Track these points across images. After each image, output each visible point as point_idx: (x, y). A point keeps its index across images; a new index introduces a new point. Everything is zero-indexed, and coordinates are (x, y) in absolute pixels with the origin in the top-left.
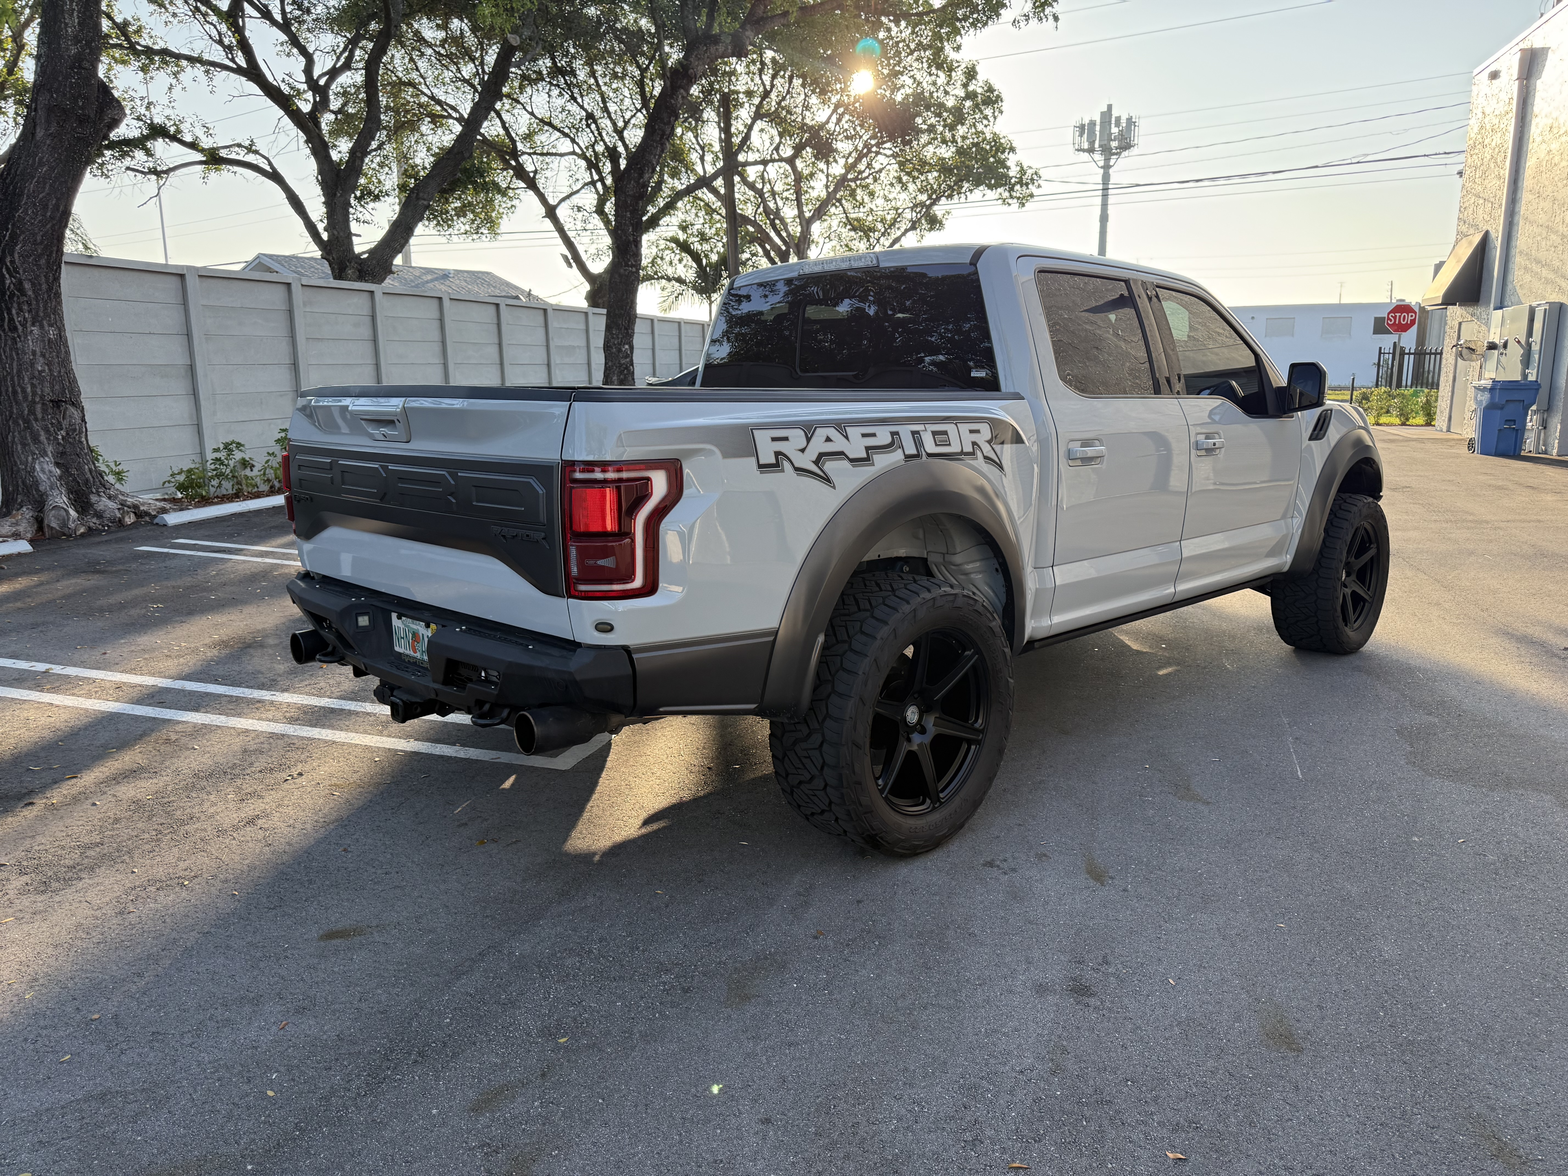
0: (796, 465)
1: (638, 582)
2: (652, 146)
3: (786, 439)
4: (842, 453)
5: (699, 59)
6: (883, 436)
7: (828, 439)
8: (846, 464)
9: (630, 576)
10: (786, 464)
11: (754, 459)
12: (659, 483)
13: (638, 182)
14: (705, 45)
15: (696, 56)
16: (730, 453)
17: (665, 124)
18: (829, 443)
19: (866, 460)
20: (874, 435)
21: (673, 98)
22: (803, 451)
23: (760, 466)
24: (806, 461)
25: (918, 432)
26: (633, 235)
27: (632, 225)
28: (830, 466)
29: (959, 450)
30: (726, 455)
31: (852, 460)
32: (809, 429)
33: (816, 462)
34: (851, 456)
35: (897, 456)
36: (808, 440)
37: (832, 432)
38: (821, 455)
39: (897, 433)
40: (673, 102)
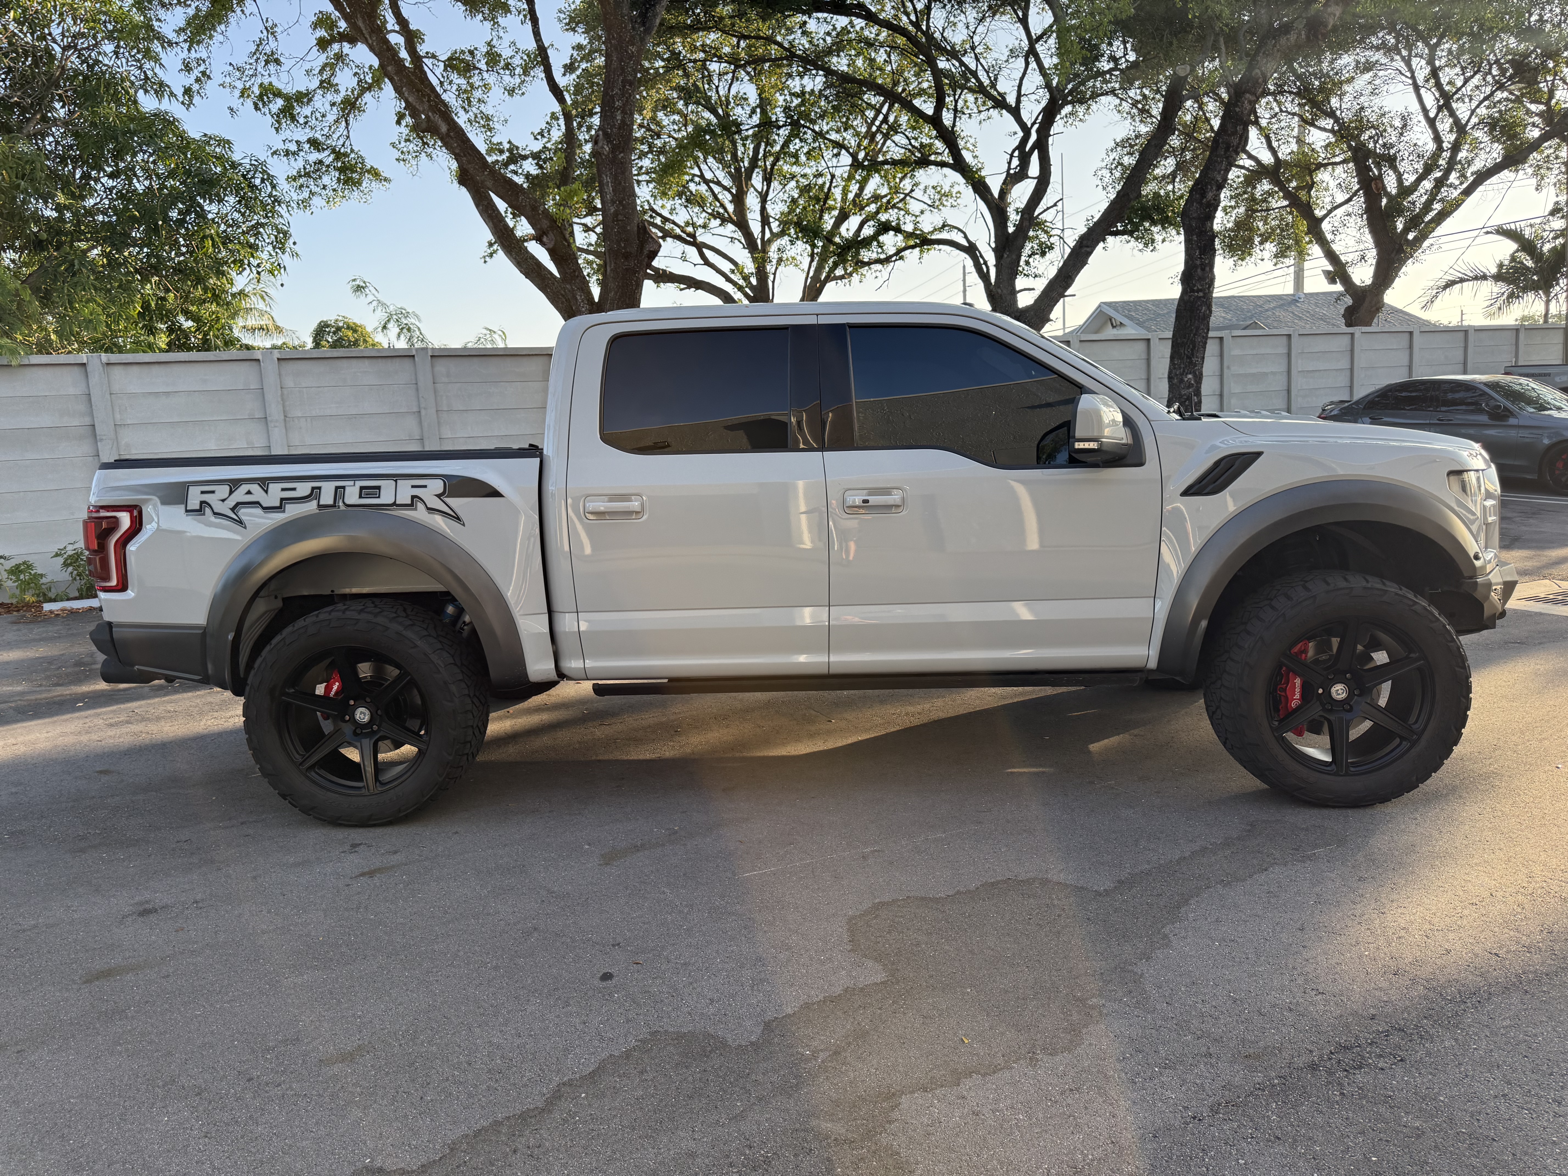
0: (215, 511)
1: (114, 582)
2: (1216, 161)
3: (213, 492)
4: (258, 503)
5: (1267, 55)
6: (303, 489)
7: (249, 492)
8: (259, 511)
9: (108, 578)
10: (208, 510)
11: (183, 506)
12: (125, 520)
13: (1201, 204)
14: (1274, 38)
15: (1264, 53)
16: (165, 502)
17: (1229, 135)
18: (249, 496)
19: (280, 508)
20: (294, 489)
21: (1237, 106)
22: (223, 501)
23: (187, 511)
24: (225, 508)
25: (344, 488)
26: (1201, 258)
27: (1199, 248)
28: (244, 513)
29: (391, 501)
30: (163, 503)
31: (264, 508)
32: (234, 484)
33: (233, 509)
34: (264, 505)
35: (312, 506)
36: (231, 492)
37: (255, 488)
38: (238, 504)
39: (319, 488)
40: (1237, 109)
